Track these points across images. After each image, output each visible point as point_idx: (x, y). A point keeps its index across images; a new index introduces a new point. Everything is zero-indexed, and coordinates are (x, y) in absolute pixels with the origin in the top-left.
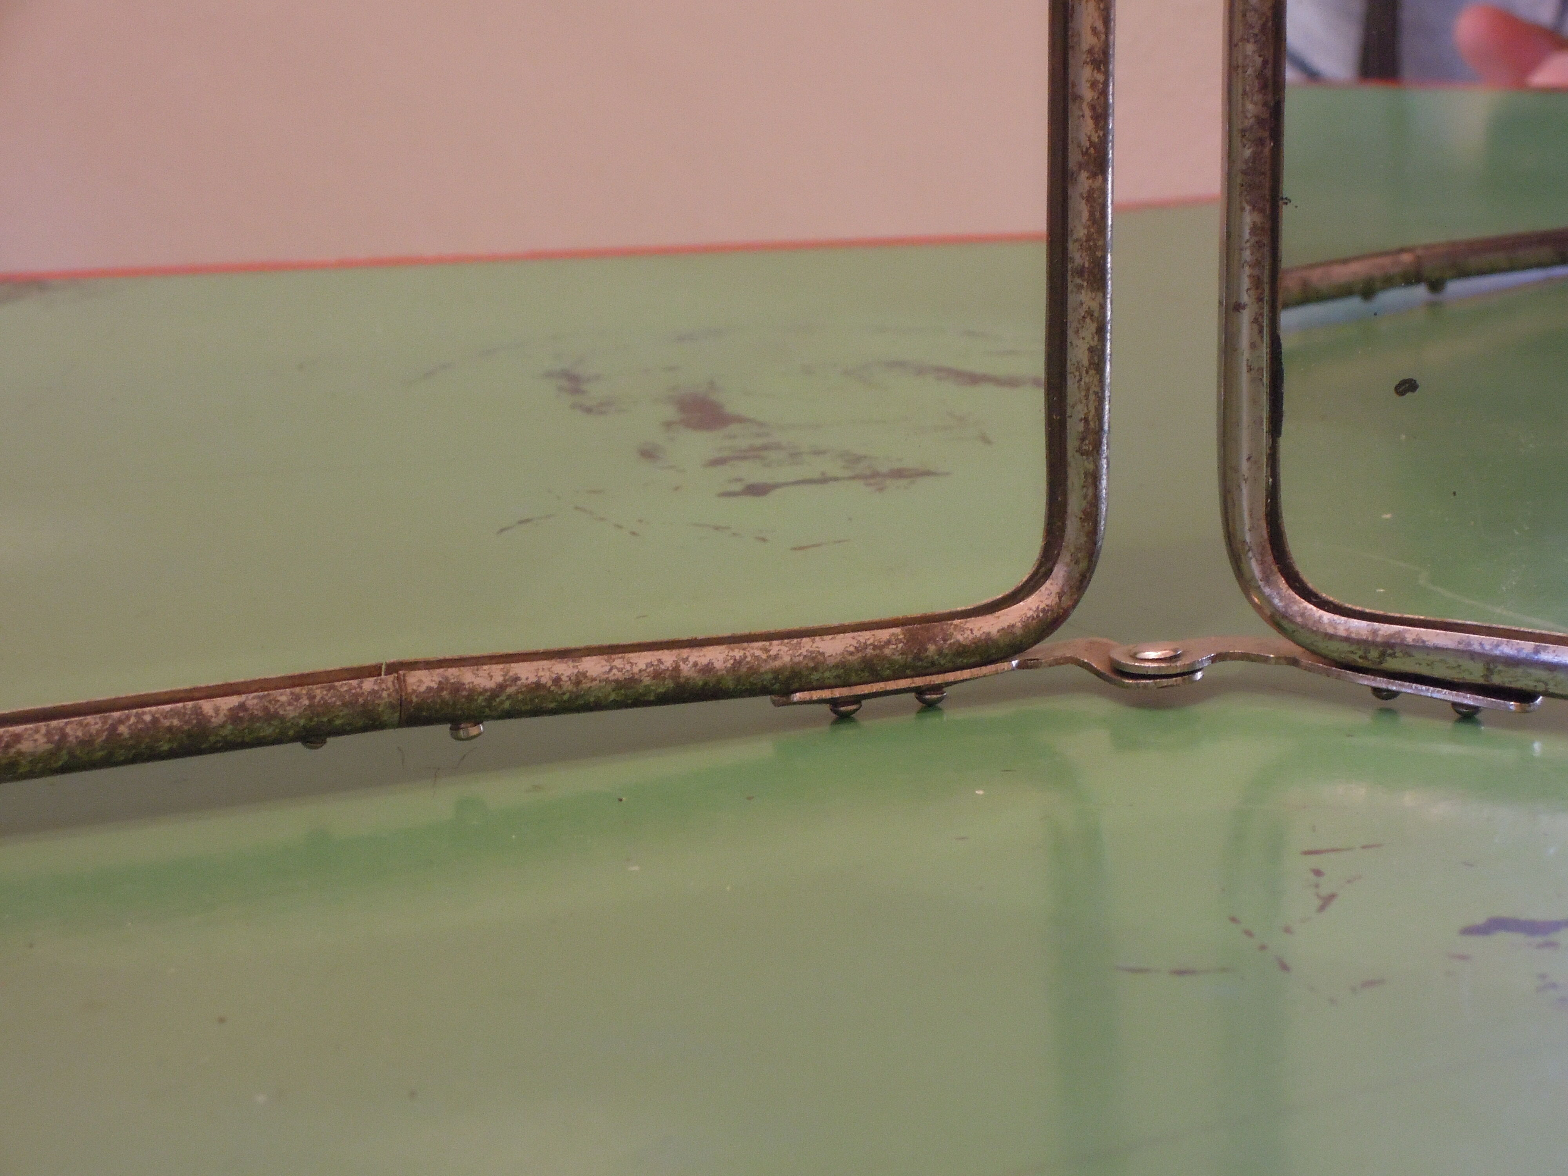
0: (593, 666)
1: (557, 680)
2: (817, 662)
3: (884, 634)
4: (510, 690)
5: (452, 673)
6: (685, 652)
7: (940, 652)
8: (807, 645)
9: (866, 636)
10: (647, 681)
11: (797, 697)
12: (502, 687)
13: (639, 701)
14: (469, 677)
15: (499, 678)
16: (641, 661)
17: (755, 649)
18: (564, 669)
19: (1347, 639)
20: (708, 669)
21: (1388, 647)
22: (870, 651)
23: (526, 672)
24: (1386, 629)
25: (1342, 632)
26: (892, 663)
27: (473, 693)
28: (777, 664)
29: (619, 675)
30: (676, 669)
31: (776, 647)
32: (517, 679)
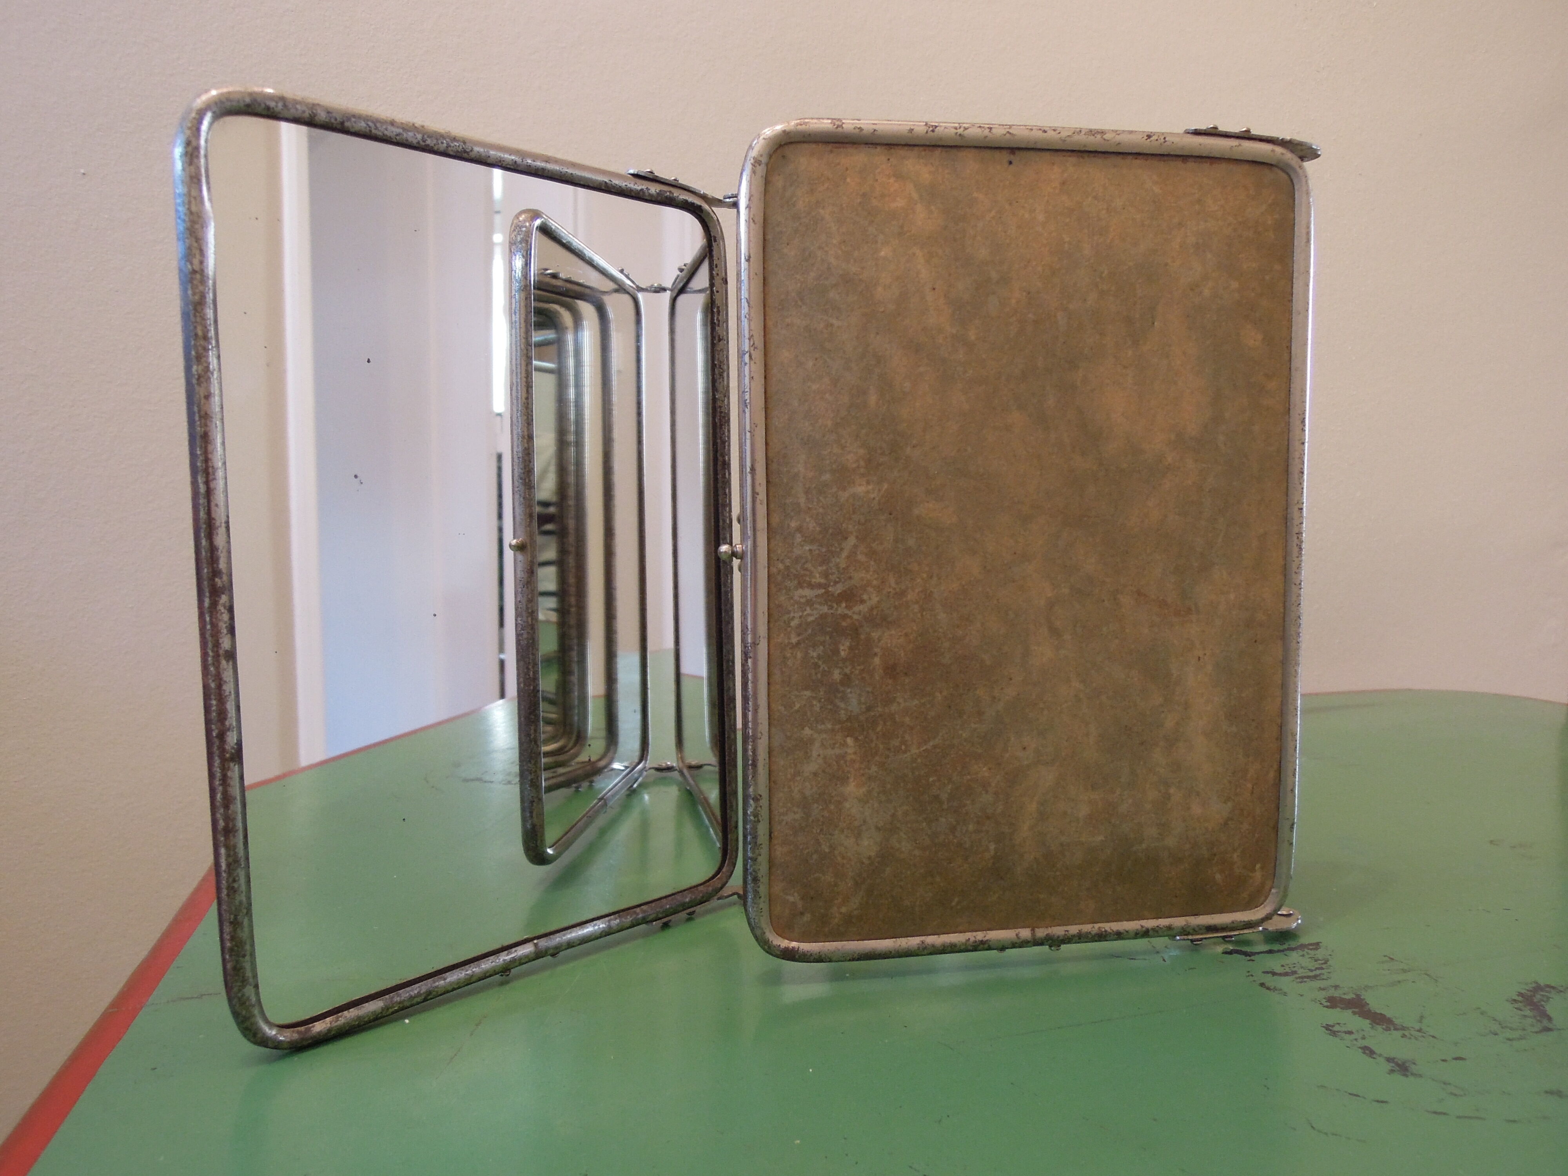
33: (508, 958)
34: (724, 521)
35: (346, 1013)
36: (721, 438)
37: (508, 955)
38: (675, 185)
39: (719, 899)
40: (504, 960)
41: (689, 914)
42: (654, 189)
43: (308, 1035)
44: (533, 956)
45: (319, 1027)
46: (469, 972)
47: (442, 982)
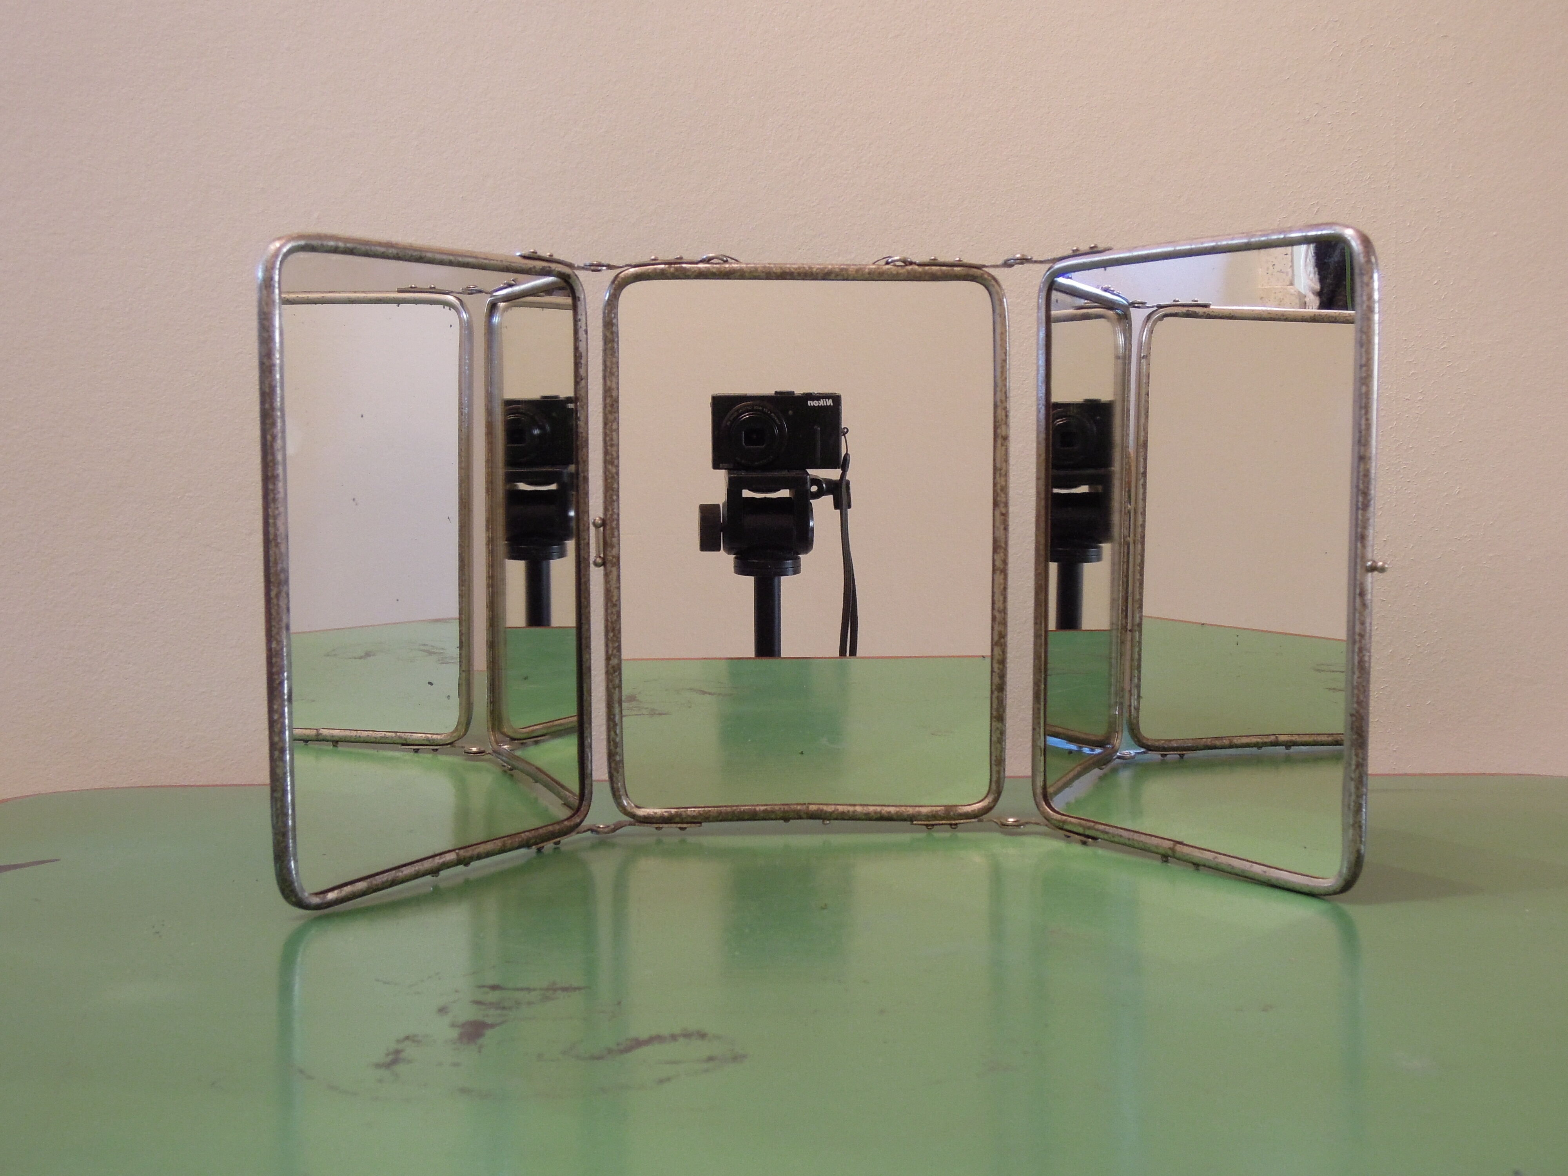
0: (859, 809)
1: (848, 811)
2: (919, 813)
3: (939, 808)
4: (836, 812)
5: (821, 806)
6: (884, 808)
7: (954, 814)
8: (917, 809)
9: (934, 808)
10: (873, 814)
11: (915, 822)
12: (833, 811)
13: (870, 819)
14: (825, 808)
15: (833, 809)
16: (871, 809)
17: (903, 809)
18: (851, 809)
19: (1056, 820)
20: (889, 812)
21: (1064, 822)
22: (934, 813)
23: (840, 808)
24: (1065, 818)
25: (1055, 818)
26: (940, 816)
27: (826, 812)
28: (909, 813)
29: (865, 811)
30: (881, 811)
31: (909, 809)
32: (838, 810)
33: (441, 861)
34: (584, 525)
35: (345, 888)
36: (582, 458)
37: (440, 859)
38: (550, 260)
39: (578, 833)
40: (438, 863)
41: (555, 843)
42: (539, 264)
43: (326, 900)
44: (456, 862)
45: (331, 896)
46: (417, 868)
47: (400, 874)
